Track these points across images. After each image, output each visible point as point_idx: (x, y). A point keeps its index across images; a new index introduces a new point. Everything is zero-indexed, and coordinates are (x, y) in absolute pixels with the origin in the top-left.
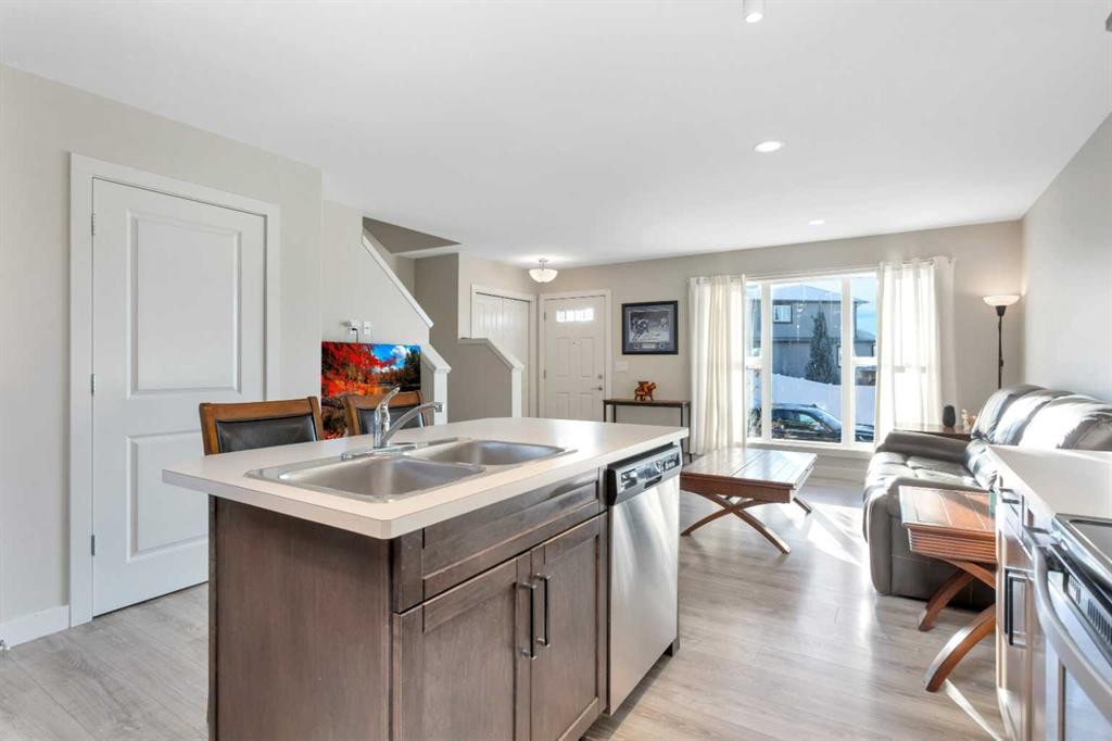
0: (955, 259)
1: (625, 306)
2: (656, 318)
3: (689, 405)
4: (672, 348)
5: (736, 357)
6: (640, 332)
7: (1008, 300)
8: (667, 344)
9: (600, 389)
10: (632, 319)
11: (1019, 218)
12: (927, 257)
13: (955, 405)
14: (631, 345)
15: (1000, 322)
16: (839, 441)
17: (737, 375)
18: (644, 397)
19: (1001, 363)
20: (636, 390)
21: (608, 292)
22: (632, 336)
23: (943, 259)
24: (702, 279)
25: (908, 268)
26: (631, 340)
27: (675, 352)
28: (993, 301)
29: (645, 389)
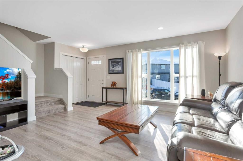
0: (205, 42)
1: (109, 60)
2: (118, 63)
3: (126, 89)
4: (122, 72)
5: (139, 74)
6: (113, 67)
7: (222, 54)
8: (120, 70)
9: (103, 84)
10: (111, 63)
11: (225, 28)
12: (196, 42)
13: (205, 89)
14: (111, 71)
15: (220, 62)
16: (170, 100)
17: (140, 80)
18: (114, 86)
19: (220, 75)
20: (111, 84)
21: (105, 56)
22: (111, 68)
23: (201, 42)
24: (130, 51)
25: (190, 46)
26: (111, 70)
27: (123, 73)
28: (217, 55)
29: (114, 84)
